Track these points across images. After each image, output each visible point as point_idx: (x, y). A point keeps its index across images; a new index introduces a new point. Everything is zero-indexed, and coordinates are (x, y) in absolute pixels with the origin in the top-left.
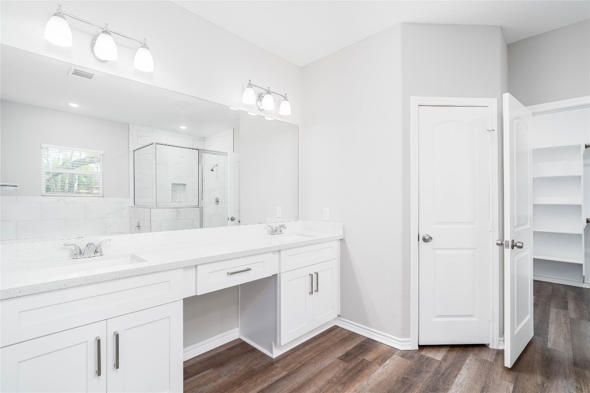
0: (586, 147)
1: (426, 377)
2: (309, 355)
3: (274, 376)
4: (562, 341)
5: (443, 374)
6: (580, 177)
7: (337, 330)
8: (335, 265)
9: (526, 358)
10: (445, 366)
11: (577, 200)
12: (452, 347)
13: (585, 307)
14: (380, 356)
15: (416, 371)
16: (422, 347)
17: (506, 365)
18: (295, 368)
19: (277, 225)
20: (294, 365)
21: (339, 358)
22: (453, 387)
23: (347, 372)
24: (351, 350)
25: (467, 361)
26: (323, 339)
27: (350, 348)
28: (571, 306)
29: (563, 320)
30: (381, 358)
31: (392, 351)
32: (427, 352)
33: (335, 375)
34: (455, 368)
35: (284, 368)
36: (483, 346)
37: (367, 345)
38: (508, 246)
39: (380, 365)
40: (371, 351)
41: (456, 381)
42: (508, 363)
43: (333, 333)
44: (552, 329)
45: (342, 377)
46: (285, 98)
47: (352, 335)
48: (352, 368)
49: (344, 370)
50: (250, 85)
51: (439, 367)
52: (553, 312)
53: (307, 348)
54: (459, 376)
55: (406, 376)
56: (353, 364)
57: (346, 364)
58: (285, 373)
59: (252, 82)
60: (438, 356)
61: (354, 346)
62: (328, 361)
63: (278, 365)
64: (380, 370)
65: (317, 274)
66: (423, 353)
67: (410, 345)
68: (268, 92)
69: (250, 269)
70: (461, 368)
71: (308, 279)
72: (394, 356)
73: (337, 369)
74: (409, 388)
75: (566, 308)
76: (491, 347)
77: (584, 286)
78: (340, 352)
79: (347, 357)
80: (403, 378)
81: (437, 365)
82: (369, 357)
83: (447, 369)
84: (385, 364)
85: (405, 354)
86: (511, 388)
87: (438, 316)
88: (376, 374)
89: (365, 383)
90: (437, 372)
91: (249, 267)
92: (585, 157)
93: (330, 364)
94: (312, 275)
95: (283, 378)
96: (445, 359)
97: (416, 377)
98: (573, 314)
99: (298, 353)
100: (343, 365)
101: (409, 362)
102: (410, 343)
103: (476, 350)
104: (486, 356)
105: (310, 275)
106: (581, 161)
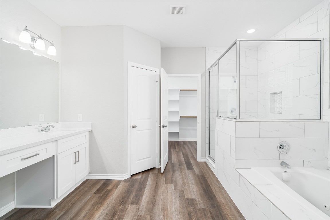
0: (180, 90)
1: (136, 186)
2: (76, 198)
3: (56, 216)
4: (176, 160)
5: (142, 183)
6: (178, 101)
7: (89, 181)
8: (87, 145)
9: (167, 168)
10: (142, 180)
11: (178, 109)
12: (143, 172)
13: (180, 147)
14: (115, 185)
15: (132, 186)
16: (132, 176)
17: (161, 172)
18: (69, 207)
19: (46, 126)
20: (68, 206)
21: (95, 193)
22: (147, 186)
23: (100, 198)
24: (100, 187)
25: (150, 175)
26: (82, 188)
27: (99, 187)
28: (177, 148)
29: (175, 153)
30: (116, 186)
31: (120, 181)
32: (134, 177)
33: (95, 200)
34: (146, 179)
35: (61, 210)
36: (153, 169)
37: (107, 183)
38: (162, 127)
39: (116, 189)
40: (110, 185)
41: (147, 183)
42: (162, 171)
43: (87, 183)
44: (173, 156)
45: (99, 200)
46: (52, 44)
47: (98, 181)
48: (103, 195)
49: (99, 197)
50: (26, 29)
51: (140, 181)
52: (172, 150)
53: (73, 195)
54: (148, 181)
55: (128, 189)
56: (103, 193)
57: (99, 194)
58: (63, 212)
59: (27, 28)
60: (139, 177)
61: (100, 185)
62: (88, 197)
63: (57, 210)
64: (117, 191)
65: (79, 151)
66: (133, 178)
67: (127, 176)
68: (40, 38)
69: (39, 154)
70: (148, 179)
71: (74, 155)
72: (121, 183)
73: (95, 198)
74: (131, 193)
75: (175, 149)
76: (156, 168)
77: (179, 140)
78: (95, 190)
79: (98, 191)
80: (128, 190)
81: (139, 180)
82: (110, 187)
83: (143, 181)
84: (118, 188)
85: (126, 181)
86: (165, 179)
87: (139, 160)
88: (115, 193)
89: (111, 198)
90: (140, 183)
91: (38, 153)
92: (180, 94)
93: (90, 198)
94: (76, 153)
95: (63, 215)
96: (142, 177)
97: (132, 188)
98: (177, 150)
99: (68, 199)
100: (97, 195)
101: (128, 183)
102: (127, 175)
103: (152, 170)
104: (155, 171)
105: (74, 153)
106: (179, 95)
